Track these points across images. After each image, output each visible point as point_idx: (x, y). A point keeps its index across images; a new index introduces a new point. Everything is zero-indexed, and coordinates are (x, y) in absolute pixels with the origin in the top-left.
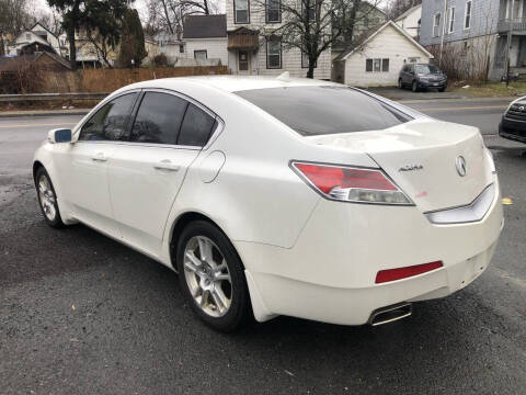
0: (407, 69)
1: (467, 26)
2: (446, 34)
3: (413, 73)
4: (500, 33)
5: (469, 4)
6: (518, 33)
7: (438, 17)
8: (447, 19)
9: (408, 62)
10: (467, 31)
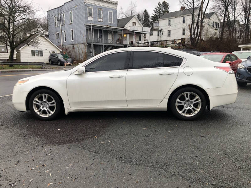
0: (52, 55)
1: (73, 39)
2: (63, 42)
3: (57, 57)
4: (88, 43)
5: (72, 31)
6: (95, 44)
7: (58, 35)
8: (62, 36)
9: (51, 53)
10: (73, 41)
